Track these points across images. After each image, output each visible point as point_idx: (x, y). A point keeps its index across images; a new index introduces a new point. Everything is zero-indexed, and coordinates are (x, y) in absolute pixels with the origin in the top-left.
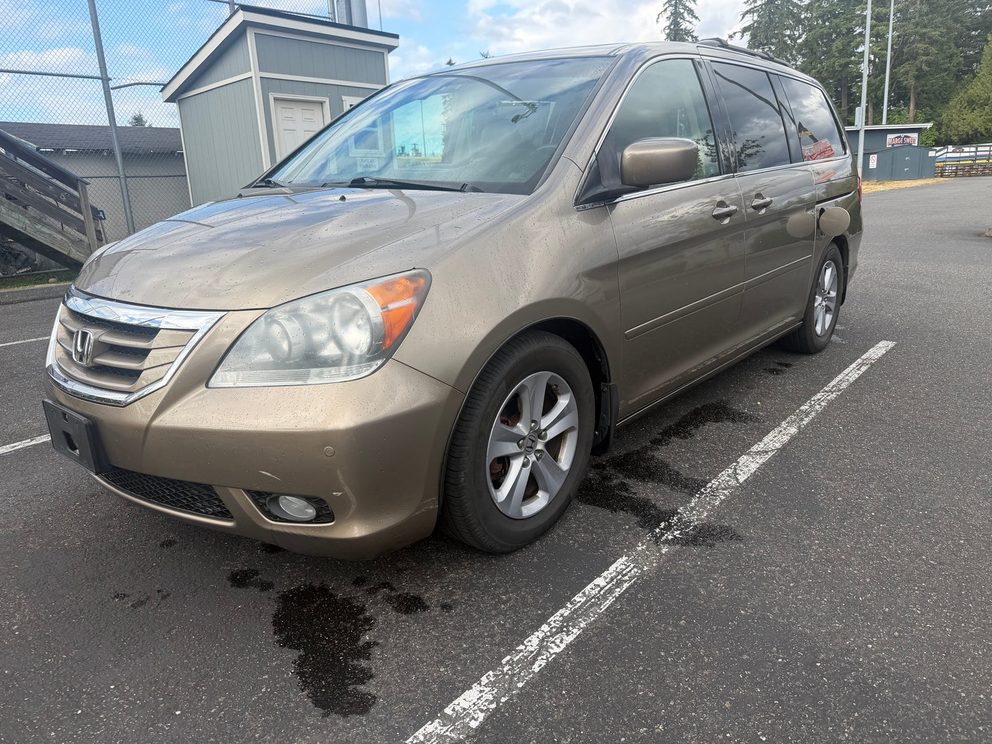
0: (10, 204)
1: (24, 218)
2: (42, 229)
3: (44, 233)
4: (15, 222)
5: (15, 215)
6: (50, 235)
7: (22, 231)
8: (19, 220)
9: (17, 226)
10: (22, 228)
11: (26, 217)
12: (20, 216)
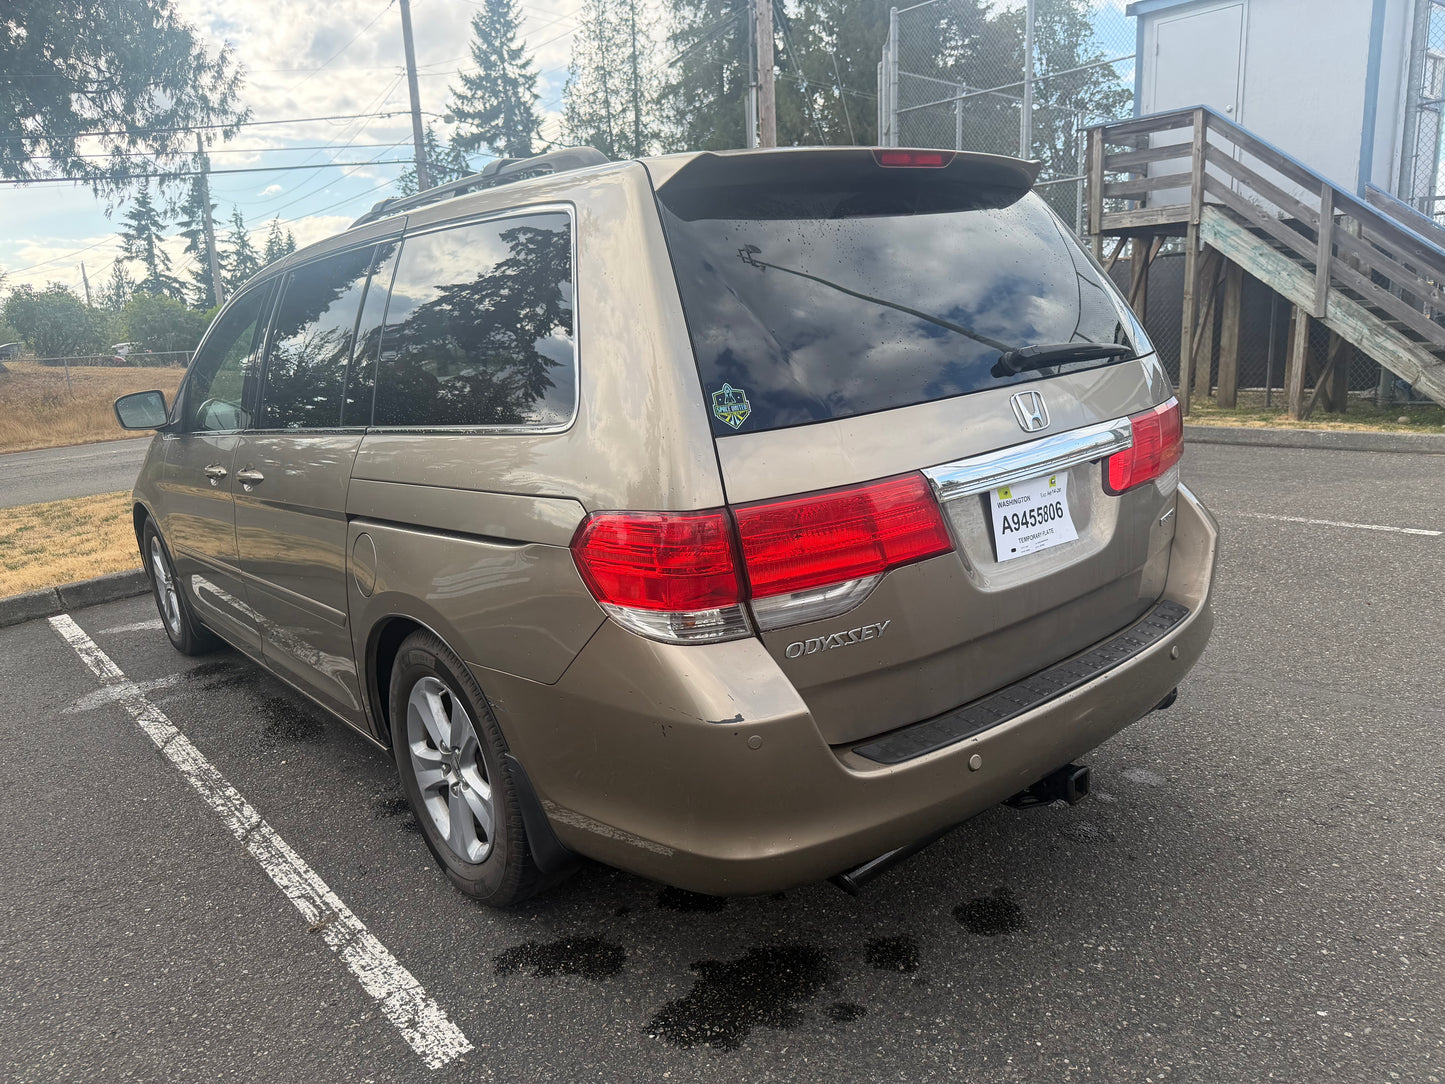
0: (1350, 306)
1: (1363, 326)
2: (1384, 344)
3: (1385, 349)
4: (1350, 330)
5: (1352, 322)
6: (1393, 353)
7: (1356, 344)
8: (1355, 329)
9: (1351, 337)
10: (1356, 341)
11: (1366, 325)
12: (1359, 323)
